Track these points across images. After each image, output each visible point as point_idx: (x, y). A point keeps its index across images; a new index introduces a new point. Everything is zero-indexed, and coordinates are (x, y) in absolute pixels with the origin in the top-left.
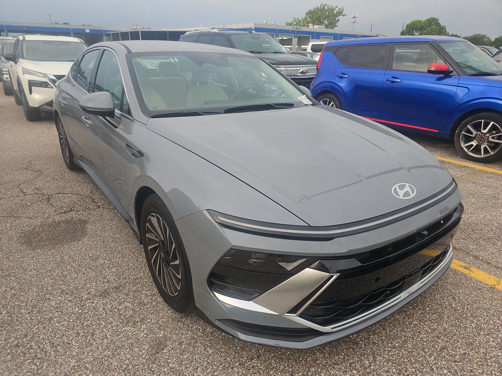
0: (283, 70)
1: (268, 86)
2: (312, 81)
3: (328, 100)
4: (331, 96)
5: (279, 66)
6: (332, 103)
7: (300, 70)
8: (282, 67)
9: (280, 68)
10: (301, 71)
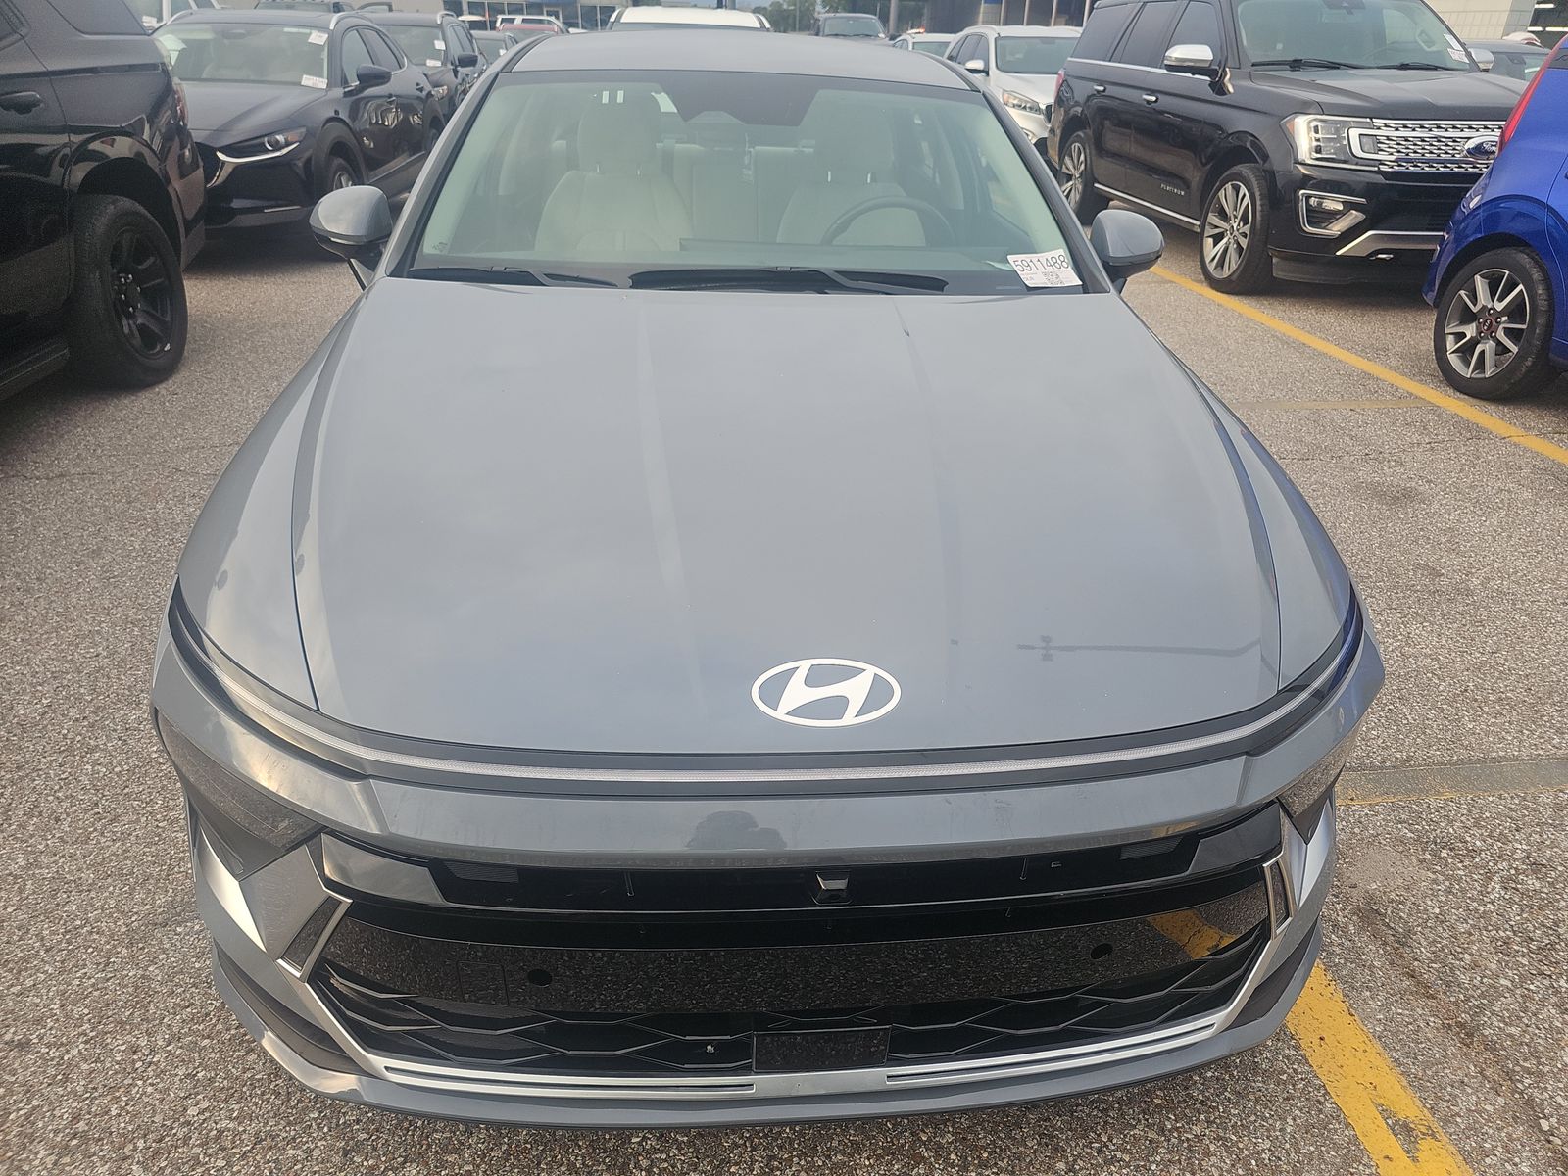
0: (1388, 138)
1: (1308, 197)
2: (1468, 190)
3: (1508, 273)
4: (1524, 259)
5: (1374, 120)
6: (1521, 287)
7: (1469, 138)
8: (1386, 126)
9: (1379, 129)
10: (1471, 144)
